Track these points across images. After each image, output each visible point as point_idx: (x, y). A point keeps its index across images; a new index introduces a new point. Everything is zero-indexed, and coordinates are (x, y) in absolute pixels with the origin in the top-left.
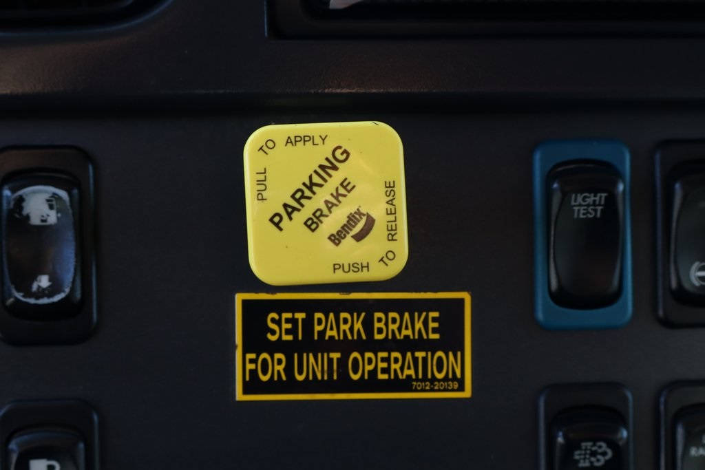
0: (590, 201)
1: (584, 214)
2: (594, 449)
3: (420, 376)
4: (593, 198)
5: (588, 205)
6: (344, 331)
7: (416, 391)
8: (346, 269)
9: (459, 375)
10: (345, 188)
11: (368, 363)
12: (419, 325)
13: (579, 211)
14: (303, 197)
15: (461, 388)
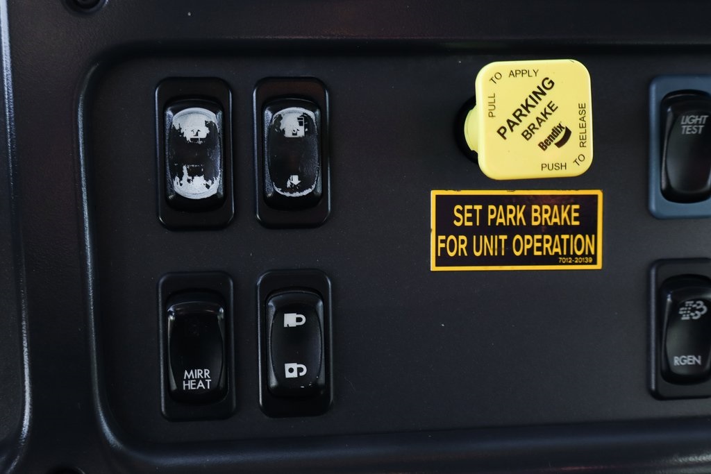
0: (694, 121)
1: (689, 131)
2: (694, 306)
3: (565, 253)
4: (697, 119)
5: (693, 125)
6: (510, 219)
7: (562, 264)
8: (551, 168)
9: (593, 253)
10: (551, 108)
11: (527, 243)
12: (564, 215)
13: (686, 128)
14: (521, 114)
15: (594, 262)
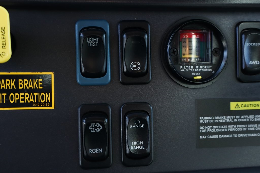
0: (94, 40)
1: (92, 45)
2: (95, 126)
3: (36, 102)
4: (94, 39)
5: (93, 42)
6: (8, 86)
7: (34, 107)
9: (50, 101)
11: (17, 97)
12: (35, 84)
13: (90, 44)
15: (51, 106)
